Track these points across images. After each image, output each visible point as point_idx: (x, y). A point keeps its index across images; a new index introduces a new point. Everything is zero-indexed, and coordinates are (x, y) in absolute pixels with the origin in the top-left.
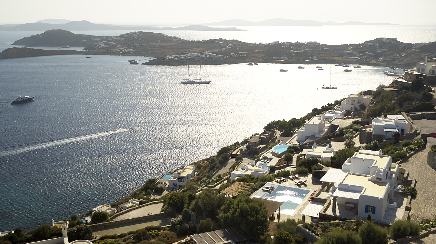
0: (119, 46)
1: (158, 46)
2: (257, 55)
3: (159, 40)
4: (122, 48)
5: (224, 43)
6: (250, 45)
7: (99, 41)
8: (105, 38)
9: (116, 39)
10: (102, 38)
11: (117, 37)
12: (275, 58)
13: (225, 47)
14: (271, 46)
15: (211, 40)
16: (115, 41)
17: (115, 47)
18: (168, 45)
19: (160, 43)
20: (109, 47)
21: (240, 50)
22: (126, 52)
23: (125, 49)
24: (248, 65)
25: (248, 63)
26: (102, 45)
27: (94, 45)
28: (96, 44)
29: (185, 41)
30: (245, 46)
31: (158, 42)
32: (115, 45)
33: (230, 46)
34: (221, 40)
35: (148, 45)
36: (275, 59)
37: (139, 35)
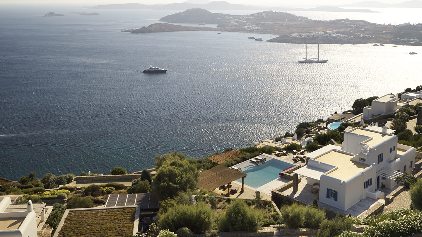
0: (249, 24)
1: (285, 25)
2: (384, 36)
3: (286, 20)
4: (251, 26)
5: (350, 23)
6: (378, 26)
7: (231, 19)
8: (237, 16)
9: (246, 17)
10: (234, 17)
11: (248, 16)
12: (403, 39)
13: (351, 27)
14: (401, 27)
15: (337, 20)
16: (246, 20)
17: (244, 24)
18: (295, 24)
19: (287, 22)
20: (239, 25)
21: (366, 30)
22: (254, 30)
23: (253, 27)
24: (374, 45)
25: (374, 44)
26: (233, 23)
27: (227, 23)
28: (228, 22)
29: (312, 21)
30: (373, 27)
31: (286, 22)
32: (245, 23)
33: (356, 27)
34: (347, 20)
35: (275, 24)
36: (404, 41)
37: (268, 14)
